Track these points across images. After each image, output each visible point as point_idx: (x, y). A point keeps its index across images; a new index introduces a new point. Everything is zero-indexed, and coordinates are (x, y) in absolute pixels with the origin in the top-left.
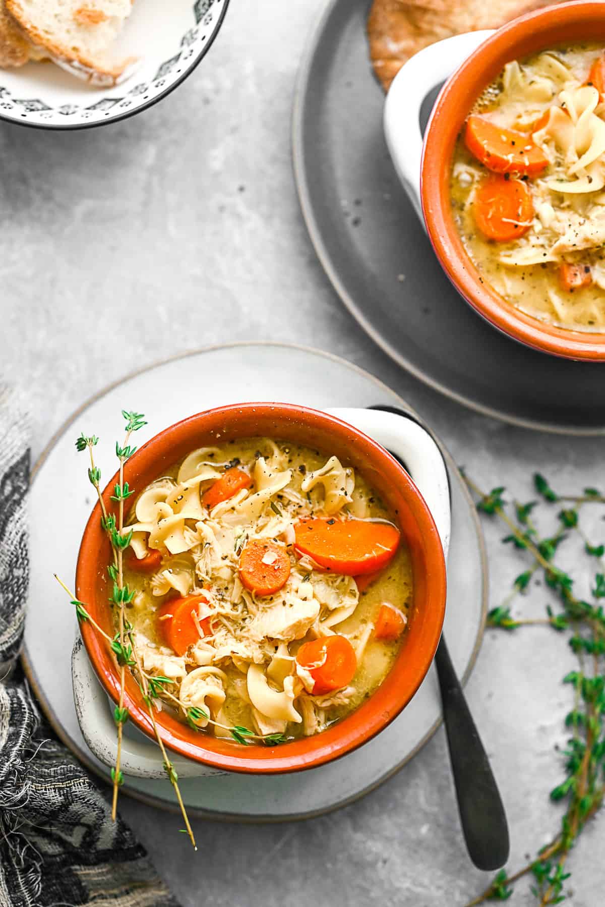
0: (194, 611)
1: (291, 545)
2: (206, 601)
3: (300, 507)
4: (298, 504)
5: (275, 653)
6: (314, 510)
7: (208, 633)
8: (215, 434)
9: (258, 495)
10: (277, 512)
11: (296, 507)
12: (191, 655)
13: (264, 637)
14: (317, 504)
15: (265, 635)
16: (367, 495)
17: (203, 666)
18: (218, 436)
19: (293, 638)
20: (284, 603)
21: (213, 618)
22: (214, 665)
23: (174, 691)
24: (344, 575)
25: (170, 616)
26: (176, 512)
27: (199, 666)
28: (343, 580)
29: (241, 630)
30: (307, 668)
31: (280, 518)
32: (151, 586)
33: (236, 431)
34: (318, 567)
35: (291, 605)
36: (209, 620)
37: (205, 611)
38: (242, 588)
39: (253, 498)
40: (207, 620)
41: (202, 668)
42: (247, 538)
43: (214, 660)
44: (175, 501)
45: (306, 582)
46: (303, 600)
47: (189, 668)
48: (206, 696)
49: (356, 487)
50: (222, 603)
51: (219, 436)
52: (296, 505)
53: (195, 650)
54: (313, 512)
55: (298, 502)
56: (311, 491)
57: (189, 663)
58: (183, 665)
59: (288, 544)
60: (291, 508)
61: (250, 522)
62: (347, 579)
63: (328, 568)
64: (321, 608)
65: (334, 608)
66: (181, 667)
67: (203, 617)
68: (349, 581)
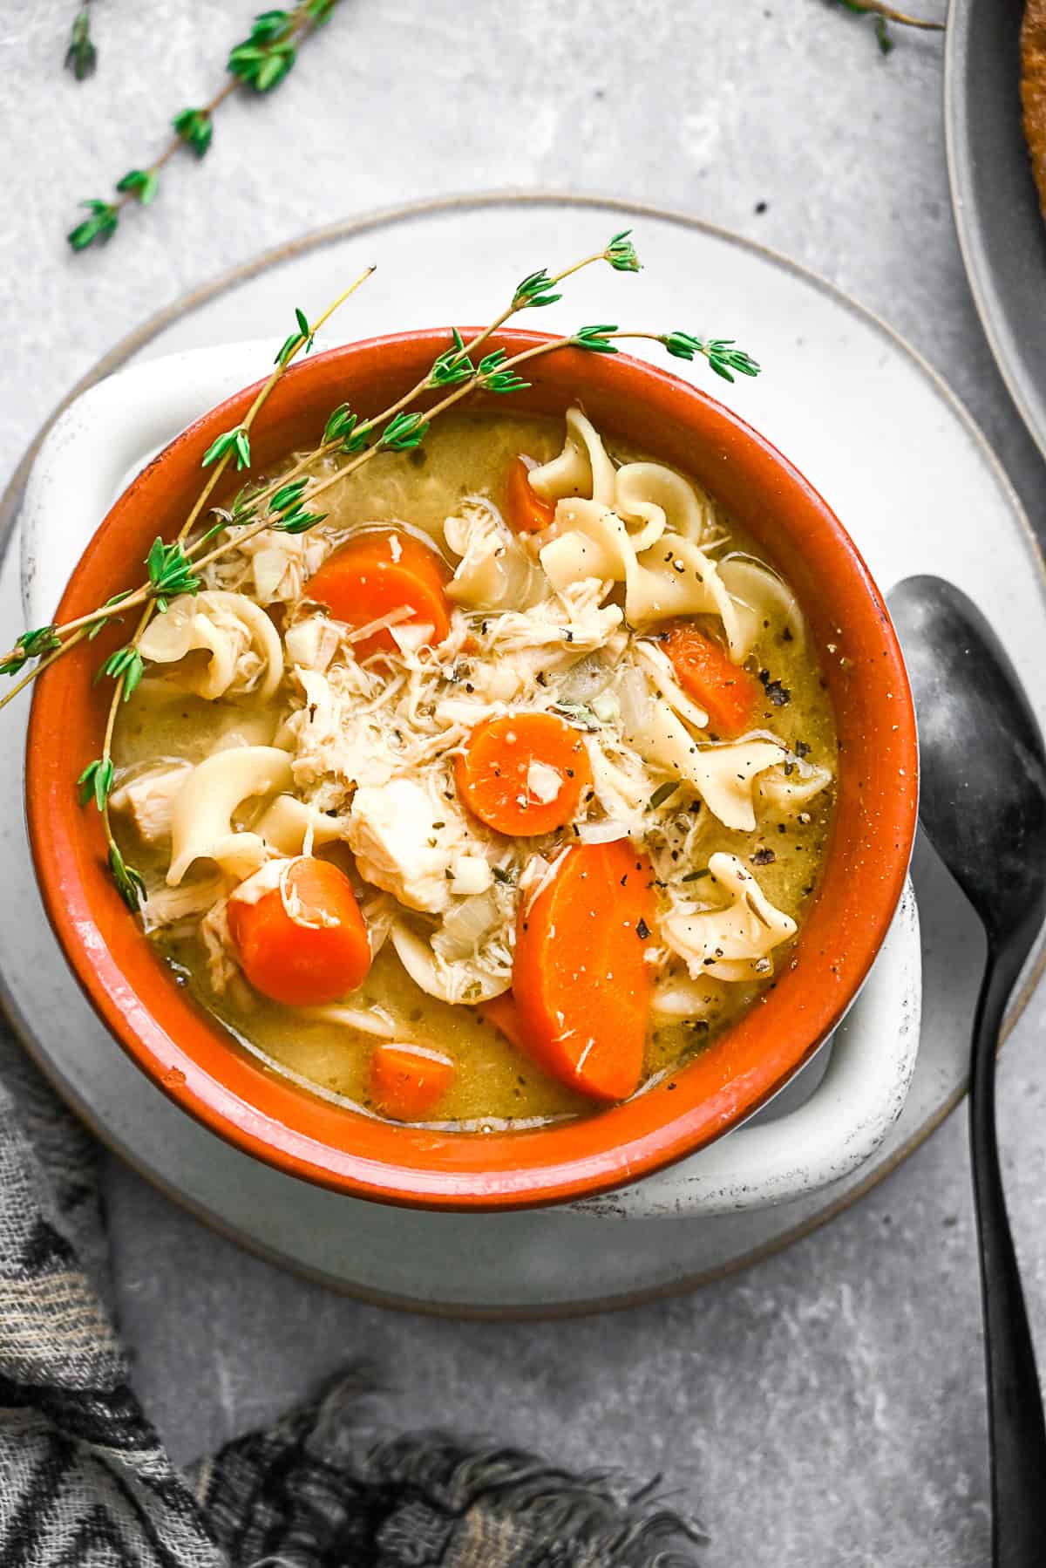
0: (410, 611)
1: (578, 834)
2: (435, 641)
3: (675, 855)
4: (681, 850)
5: (321, 811)
6: (669, 888)
7: (362, 650)
8: (837, 639)
9: (692, 751)
10: (658, 798)
11: (672, 846)
12: (308, 611)
13: (354, 781)
14: (684, 895)
15: (359, 784)
16: (714, 1015)
17: (283, 642)
18: (832, 648)
19: (355, 852)
20: (439, 826)
21: (398, 660)
22: (288, 670)
23: (223, 579)
24: (511, 967)
25: (396, 556)
26: (642, 557)
27: (282, 633)
28: (502, 964)
29: (372, 727)
30: (284, 882)
31: (641, 808)
32: (467, 512)
33: (846, 689)
34: (528, 901)
35: (434, 844)
36: (395, 650)
37: (409, 638)
38: (472, 724)
39: (686, 741)
40: (393, 647)
41: (278, 640)
42: (591, 731)
43: (297, 667)
44: (671, 555)
45: (493, 877)
46: (447, 872)
47: (277, 612)
48: (212, 653)
49: (727, 986)
50: (434, 682)
51: (832, 650)
52: (678, 845)
53: (319, 620)
54: (665, 885)
55: (685, 849)
56: (714, 879)
57: (289, 611)
58: (284, 595)
59: (579, 826)
60: (668, 830)
61: (629, 737)
62: (507, 973)
63: (526, 927)
64: (430, 915)
65: (434, 947)
66: (276, 592)
67: (398, 635)
68: (500, 979)
